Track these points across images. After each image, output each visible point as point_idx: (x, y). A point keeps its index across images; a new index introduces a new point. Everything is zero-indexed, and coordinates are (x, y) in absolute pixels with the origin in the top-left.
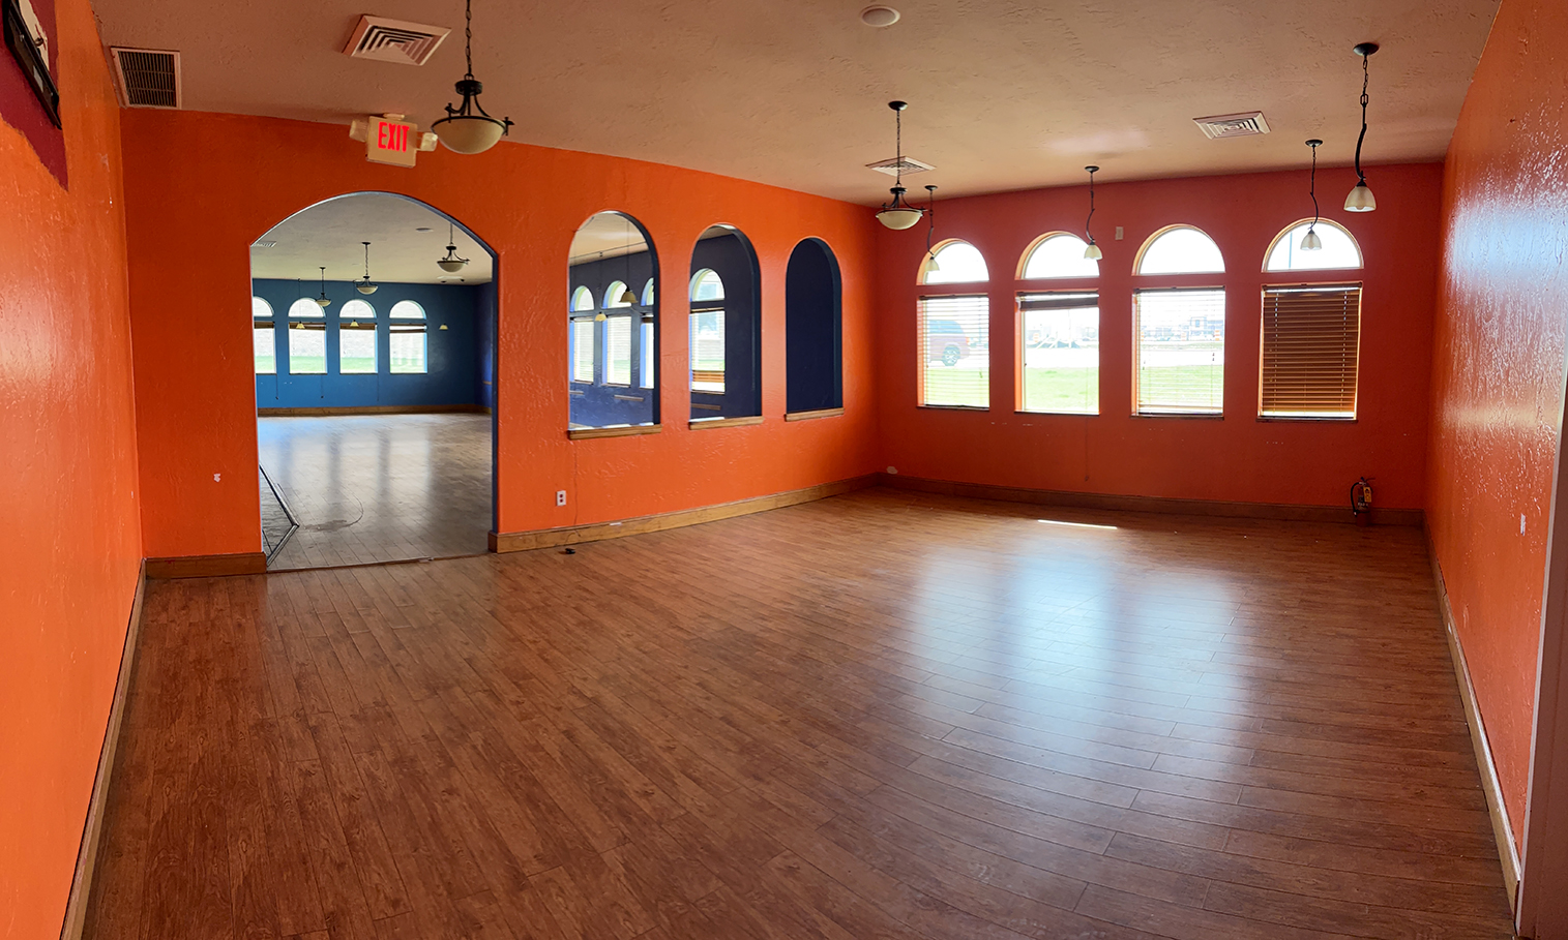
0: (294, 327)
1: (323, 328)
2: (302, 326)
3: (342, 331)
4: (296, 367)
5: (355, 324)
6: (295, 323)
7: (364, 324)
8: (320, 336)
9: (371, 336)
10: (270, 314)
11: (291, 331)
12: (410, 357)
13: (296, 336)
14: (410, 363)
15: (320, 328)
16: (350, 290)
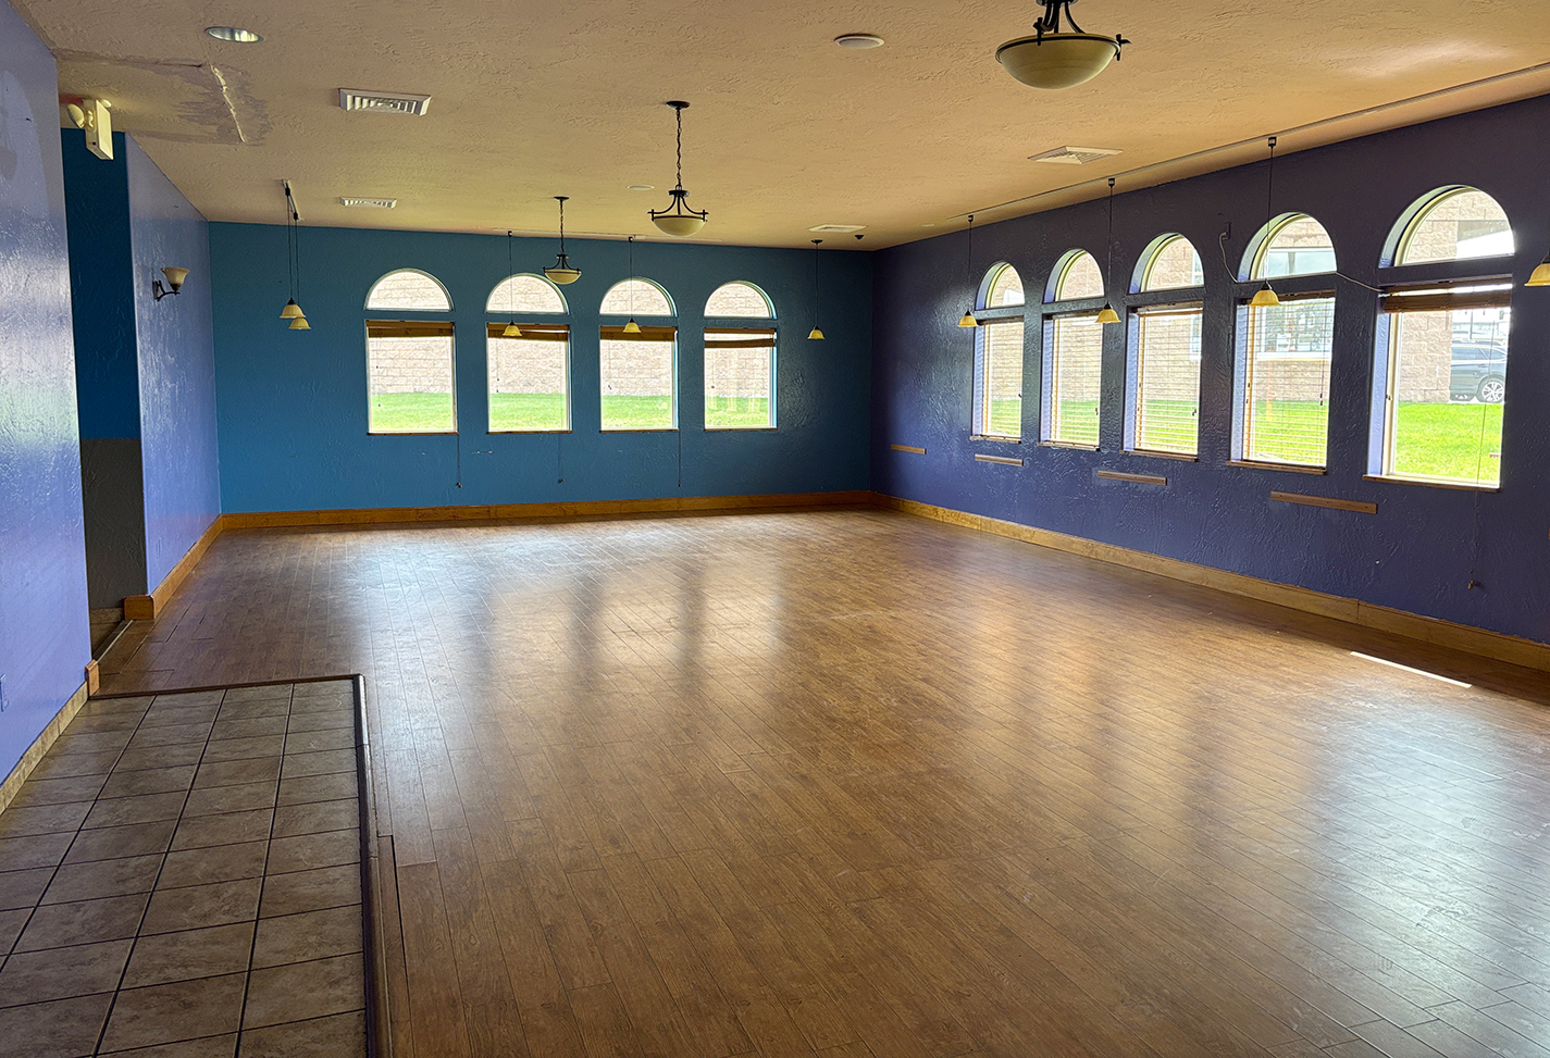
0: (498, 333)
1: (564, 338)
2: (515, 331)
3: (604, 344)
4: (502, 418)
5: (634, 328)
6: (501, 325)
7: (651, 329)
8: (555, 354)
9: (663, 354)
10: (446, 307)
11: (492, 342)
12: (733, 393)
13: (502, 354)
14: (733, 407)
15: (556, 337)
16: (627, 258)
